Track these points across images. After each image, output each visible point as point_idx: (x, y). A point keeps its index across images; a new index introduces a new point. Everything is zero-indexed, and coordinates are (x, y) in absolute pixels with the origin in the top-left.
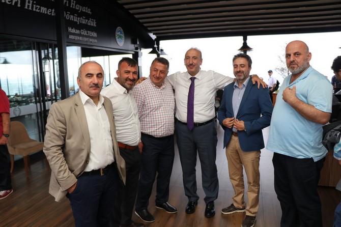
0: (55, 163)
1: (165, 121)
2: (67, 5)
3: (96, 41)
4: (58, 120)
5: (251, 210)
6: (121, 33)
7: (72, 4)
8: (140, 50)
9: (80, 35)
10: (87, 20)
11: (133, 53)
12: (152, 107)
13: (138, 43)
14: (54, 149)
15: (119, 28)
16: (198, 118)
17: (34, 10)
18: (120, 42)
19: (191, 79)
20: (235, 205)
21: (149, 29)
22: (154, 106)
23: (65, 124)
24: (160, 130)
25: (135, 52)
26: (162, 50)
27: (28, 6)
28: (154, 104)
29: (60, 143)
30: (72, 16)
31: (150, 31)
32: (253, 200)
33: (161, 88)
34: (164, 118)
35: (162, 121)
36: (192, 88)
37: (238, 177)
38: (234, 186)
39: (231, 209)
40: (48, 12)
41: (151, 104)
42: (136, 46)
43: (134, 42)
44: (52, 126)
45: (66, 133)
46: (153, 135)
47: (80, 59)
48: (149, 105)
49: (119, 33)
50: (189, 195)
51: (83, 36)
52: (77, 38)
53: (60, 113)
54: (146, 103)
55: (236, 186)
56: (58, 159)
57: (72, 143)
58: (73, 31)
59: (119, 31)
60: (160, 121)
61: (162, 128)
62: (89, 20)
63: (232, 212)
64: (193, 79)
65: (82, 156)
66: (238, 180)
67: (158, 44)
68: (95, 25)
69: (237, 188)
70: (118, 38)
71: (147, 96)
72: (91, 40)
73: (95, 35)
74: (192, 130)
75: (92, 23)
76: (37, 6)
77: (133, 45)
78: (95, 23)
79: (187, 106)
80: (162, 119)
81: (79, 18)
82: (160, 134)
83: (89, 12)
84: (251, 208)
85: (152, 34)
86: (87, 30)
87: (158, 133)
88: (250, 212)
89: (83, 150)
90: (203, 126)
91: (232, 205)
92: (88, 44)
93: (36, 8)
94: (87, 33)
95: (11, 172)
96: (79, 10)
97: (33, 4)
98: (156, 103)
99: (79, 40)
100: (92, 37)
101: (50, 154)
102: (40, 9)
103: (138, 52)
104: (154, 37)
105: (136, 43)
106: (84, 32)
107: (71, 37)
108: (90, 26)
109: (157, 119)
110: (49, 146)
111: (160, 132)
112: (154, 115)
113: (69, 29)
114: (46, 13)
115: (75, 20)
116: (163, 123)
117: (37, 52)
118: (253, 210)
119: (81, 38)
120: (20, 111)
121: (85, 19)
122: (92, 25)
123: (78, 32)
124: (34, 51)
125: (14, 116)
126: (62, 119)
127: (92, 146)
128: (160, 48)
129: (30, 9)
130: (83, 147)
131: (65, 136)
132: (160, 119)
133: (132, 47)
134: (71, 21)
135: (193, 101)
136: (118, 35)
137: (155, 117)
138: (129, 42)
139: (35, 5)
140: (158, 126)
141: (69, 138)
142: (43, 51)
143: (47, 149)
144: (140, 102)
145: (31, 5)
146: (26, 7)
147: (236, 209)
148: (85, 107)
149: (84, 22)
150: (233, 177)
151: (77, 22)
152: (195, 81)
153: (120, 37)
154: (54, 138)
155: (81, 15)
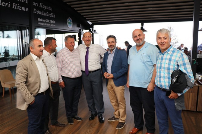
0: (23, 91)
1: (75, 69)
2: (38, 6)
3: (55, 26)
4: (24, 69)
5: (122, 119)
6: (70, 21)
7: (40, 5)
8: (82, 31)
9: (45, 22)
10: (49, 14)
11: (78, 32)
12: (67, 62)
13: (81, 27)
14: (23, 84)
15: (69, 18)
16: (91, 68)
17: (18, 9)
18: (70, 26)
19: (87, 48)
20: (116, 117)
21: (87, 18)
22: (68, 61)
23: (27, 71)
24: (73, 74)
25: (79, 32)
26: (95, 31)
27: (15, 7)
28: (68, 60)
29: (25, 80)
30: (40, 12)
31: (88, 20)
32: (122, 113)
33: (72, 52)
34: (75, 68)
35: (74, 69)
36: (87, 53)
37: (115, 101)
38: (113, 106)
39: (113, 119)
40: (26, 10)
41: (67, 61)
42: (80, 28)
43: (79, 26)
44: (20, 72)
45: (28, 75)
46: (70, 77)
47: (45, 35)
48: (65, 61)
49: (69, 21)
50: (91, 110)
51: (47, 23)
52: (43, 24)
53: (25, 65)
54: (64, 60)
55: (114, 106)
56: (25, 88)
57: (31, 80)
58: (41, 20)
59: (69, 20)
60: (73, 69)
61: (74, 73)
62: (50, 14)
63: (114, 120)
64: (88, 48)
65: (37, 86)
66: (115, 103)
67: (93, 28)
68: (54, 17)
69: (115, 107)
70: (69, 24)
71: (64, 56)
72: (51, 25)
73: (54, 22)
74: (88, 75)
75: (53, 16)
76: (20, 7)
77: (78, 28)
78: (54, 15)
79: (85, 62)
80: (74, 68)
81: (44, 13)
82: (74, 76)
83: (51, 10)
84: (121, 117)
85: (89, 21)
86: (49, 19)
87: (72, 76)
88: (121, 120)
89: (37, 83)
90: (94, 73)
91: (114, 117)
92: (50, 27)
93: (19, 8)
94: (49, 21)
95: (3, 96)
96: (45, 8)
97: (17, 5)
98: (69, 60)
99: (44, 25)
100: (53, 24)
101: (20, 86)
102: (21, 8)
103: (81, 32)
104: (90, 23)
105: (80, 27)
106: (47, 21)
107: (39, 23)
108: (51, 17)
109: (71, 68)
110: (19, 82)
111: (73, 75)
112: (69, 66)
113: (39, 19)
114: (25, 10)
115: (42, 14)
116: (74, 70)
117: (20, 31)
118: (123, 119)
119: (46, 24)
120: (9, 64)
121: (49, 13)
122: (53, 17)
123: (44, 21)
124: (18, 31)
125: (6, 67)
126: (26, 68)
127: (41, 81)
128: (94, 30)
129: (16, 8)
130: (37, 82)
131: (27, 77)
132: (72, 68)
133: (78, 29)
134: (40, 14)
135: (88, 60)
136: (69, 22)
137: (70, 67)
138: (76, 26)
139: (18, 6)
140: (72, 72)
141: (30, 78)
142: (23, 31)
143: (18, 84)
144: (60, 60)
145: (16, 6)
146: (13, 8)
147: (116, 119)
148: (35, 61)
149: (47, 15)
150: (112, 101)
151: (43, 15)
152: (89, 49)
153: (70, 23)
154: (22, 78)
155: (46, 11)
